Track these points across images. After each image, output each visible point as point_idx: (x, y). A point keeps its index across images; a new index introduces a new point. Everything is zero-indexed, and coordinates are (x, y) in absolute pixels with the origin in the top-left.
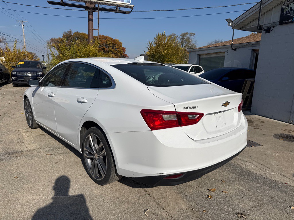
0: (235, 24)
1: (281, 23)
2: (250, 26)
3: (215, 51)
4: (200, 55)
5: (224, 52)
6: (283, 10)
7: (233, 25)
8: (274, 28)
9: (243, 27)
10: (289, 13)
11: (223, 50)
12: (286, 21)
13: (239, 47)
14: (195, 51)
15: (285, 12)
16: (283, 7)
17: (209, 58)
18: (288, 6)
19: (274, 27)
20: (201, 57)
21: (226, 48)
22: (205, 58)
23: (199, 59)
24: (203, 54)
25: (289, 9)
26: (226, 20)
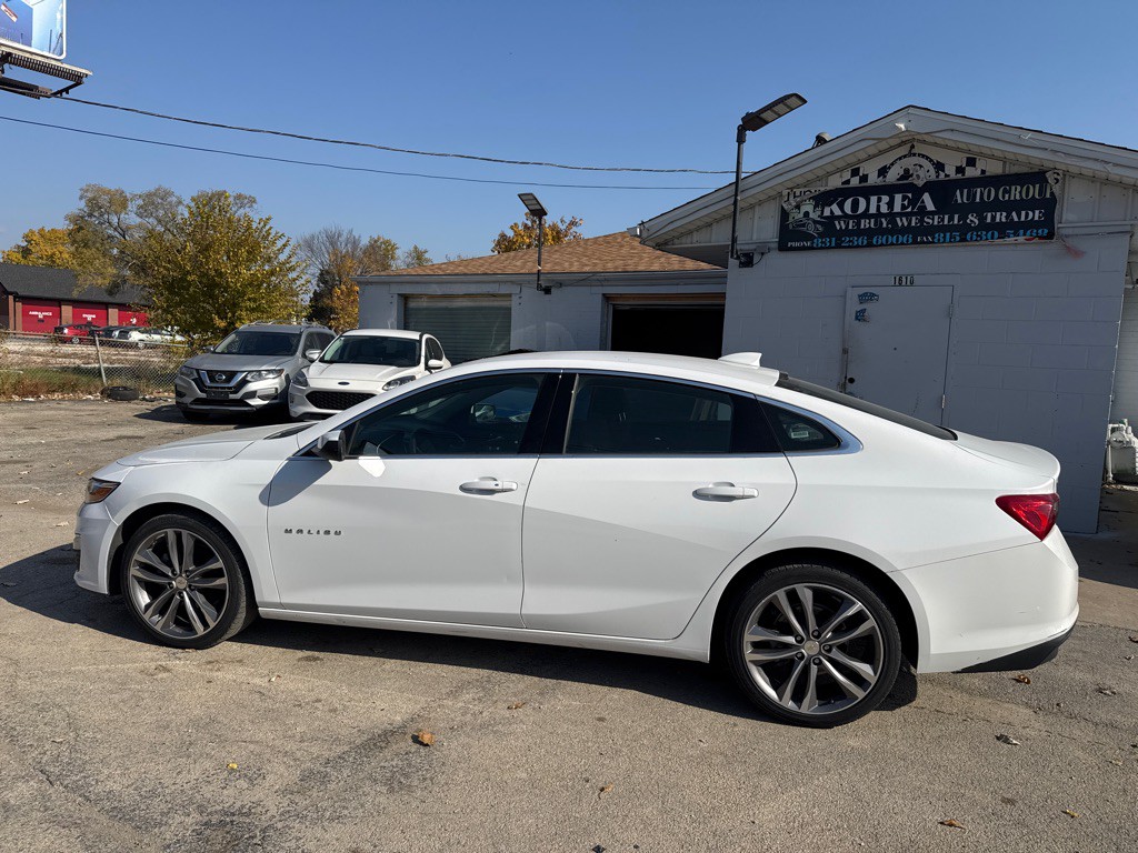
0: (651, 232)
1: (783, 247)
2: (686, 243)
3: (473, 289)
4: (405, 298)
5: (510, 295)
6: (784, 214)
7: (645, 235)
8: (765, 256)
9: (666, 244)
10: (803, 225)
11: (504, 290)
12: (797, 244)
13: (560, 285)
14: (389, 283)
15: (791, 219)
16: (786, 207)
17: (446, 309)
18: (798, 207)
19: (763, 254)
20: (412, 304)
21: (512, 282)
22: (426, 309)
23: (405, 311)
24: (419, 296)
25: (801, 215)
26: (519, 196)
